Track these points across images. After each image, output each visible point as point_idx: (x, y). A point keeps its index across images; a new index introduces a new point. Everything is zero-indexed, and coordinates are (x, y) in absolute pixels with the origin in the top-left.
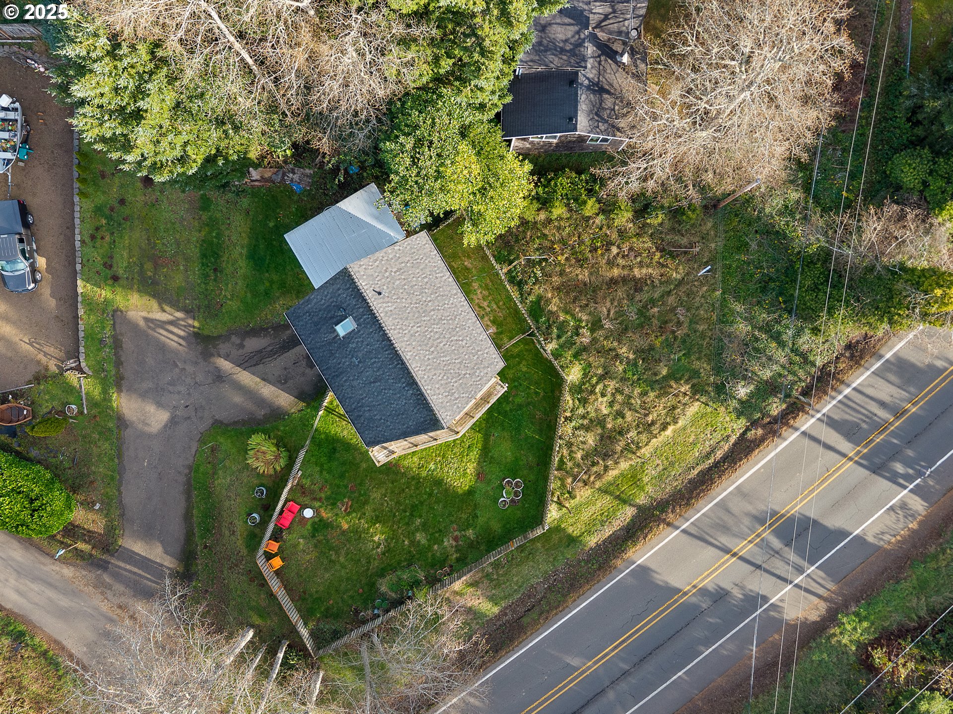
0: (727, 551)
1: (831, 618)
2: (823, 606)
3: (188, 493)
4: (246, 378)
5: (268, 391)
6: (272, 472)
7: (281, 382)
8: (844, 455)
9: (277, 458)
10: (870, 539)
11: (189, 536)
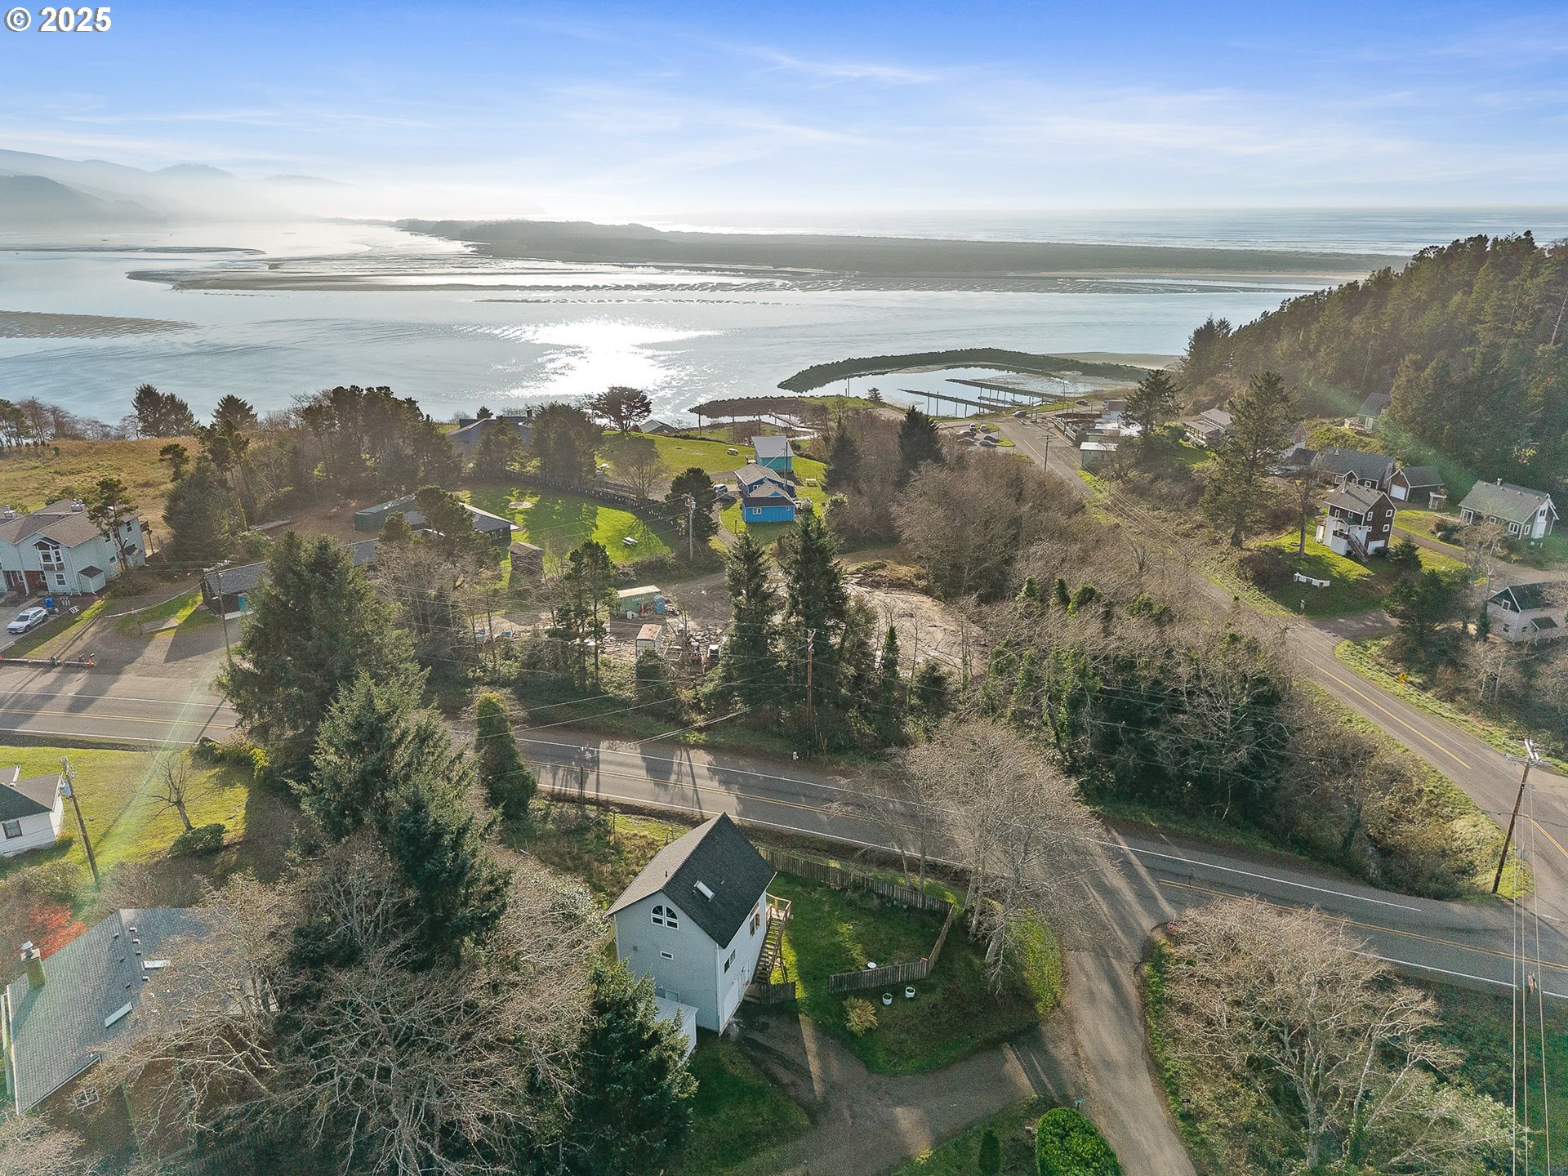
0: (696, 791)
1: (696, 746)
2: (692, 753)
3: (947, 1066)
4: (814, 1066)
5: (811, 1045)
6: (868, 1003)
7: (798, 1039)
8: (598, 775)
9: (853, 1008)
10: (639, 751)
11: (976, 1051)
